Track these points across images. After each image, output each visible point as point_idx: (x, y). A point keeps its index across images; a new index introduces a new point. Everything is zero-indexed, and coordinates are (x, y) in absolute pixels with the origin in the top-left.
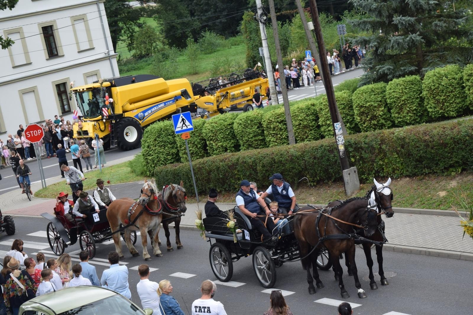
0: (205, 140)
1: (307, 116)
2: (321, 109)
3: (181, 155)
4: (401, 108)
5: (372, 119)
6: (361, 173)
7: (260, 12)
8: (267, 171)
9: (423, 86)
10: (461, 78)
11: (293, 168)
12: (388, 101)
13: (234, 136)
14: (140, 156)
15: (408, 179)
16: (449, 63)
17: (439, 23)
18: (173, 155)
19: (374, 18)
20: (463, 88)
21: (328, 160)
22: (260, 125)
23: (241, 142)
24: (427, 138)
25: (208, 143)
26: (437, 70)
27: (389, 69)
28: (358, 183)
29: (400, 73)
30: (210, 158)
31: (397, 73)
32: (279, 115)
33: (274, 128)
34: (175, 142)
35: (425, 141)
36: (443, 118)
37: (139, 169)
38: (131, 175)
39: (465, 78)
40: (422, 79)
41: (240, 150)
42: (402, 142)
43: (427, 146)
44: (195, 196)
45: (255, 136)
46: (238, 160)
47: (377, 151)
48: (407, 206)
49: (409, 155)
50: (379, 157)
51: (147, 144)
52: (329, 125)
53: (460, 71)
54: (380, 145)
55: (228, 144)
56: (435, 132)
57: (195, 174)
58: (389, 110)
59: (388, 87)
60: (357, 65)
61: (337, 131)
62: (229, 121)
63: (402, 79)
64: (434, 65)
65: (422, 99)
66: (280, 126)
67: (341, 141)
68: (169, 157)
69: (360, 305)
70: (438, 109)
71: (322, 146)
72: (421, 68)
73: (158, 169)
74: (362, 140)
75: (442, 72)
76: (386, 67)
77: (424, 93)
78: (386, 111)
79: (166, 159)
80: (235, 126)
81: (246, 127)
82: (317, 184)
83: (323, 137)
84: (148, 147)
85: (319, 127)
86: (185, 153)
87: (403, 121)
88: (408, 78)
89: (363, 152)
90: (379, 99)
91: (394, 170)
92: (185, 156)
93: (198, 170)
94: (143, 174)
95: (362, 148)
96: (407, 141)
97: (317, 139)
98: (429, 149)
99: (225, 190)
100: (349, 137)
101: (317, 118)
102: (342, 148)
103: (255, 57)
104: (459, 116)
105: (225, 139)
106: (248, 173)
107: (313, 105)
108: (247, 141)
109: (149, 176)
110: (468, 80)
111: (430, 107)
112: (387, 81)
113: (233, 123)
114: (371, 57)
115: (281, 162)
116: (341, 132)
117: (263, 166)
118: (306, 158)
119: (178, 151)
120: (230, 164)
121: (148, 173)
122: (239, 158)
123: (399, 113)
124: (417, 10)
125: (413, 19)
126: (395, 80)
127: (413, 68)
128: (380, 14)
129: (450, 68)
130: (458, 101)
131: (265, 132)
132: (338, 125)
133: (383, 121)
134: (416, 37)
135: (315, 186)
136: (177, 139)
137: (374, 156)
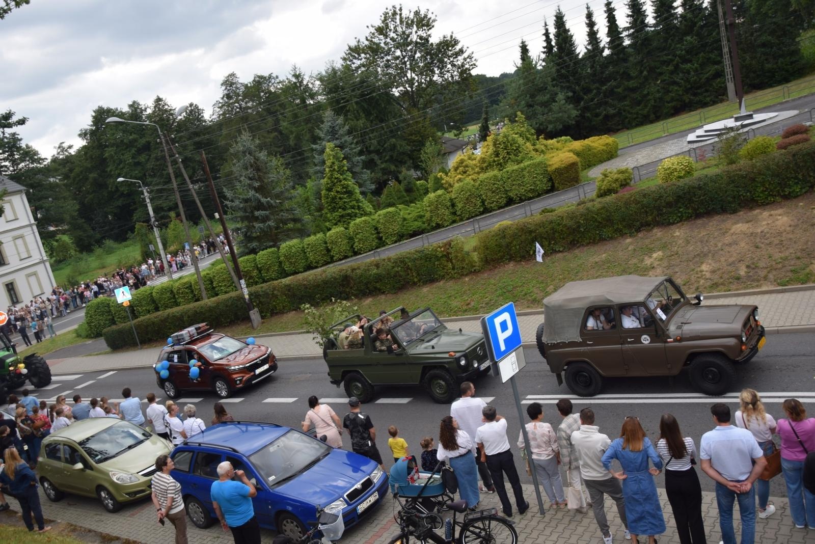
0: (133, 307)
1: (205, 281)
2: (214, 276)
3: (116, 319)
4: (268, 270)
5: (249, 279)
6: (261, 312)
7: (153, 220)
8: (191, 320)
9: (280, 254)
10: (303, 247)
11: (211, 316)
12: (259, 266)
13: (153, 301)
14: (82, 325)
15: (294, 312)
16: (293, 238)
17: (284, 214)
18: (109, 320)
19: (240, 214)
20: (305, 253)
21: (237, 306)
22: (172, 292)
23: (159, 305)
24: (305, 283)
25: (135, 308)
26: (288, 243)
27: (256, 245)
28: (260, 319)
29: (264, 247)
30: (139, 319)
31: (262, 248)
32: (185, 283)
33: (182, 293)
34: (110, 311)
35: (304, 285)
36: (295, 273)
37: (84, 333)
38: (77, 339)
39: (306, 246)
40: (278, 250)
41: (159, 311)
42: (288, 287)
43: (307, 288)
44: (138, 345)
45: (169, 300)
46: (168, 315)
47: (271, 296)
48: (299, 330)
49: (294, 295)
50: (273, 300)
51: (89, 315)
52: (221, 286)
53: (302, 242)
54: (272, 291)
55: (151, 307)
56: (310, 278)
57: (136, 329)
58: (260, 272)
59: (257, 257)
60: (215, 251)
61: (242, 286)
62: (149, 292)
63: (265, 251)
64: (285, 241)
65: (280, 263)
66: (186, 291)
67: (246, 292)
68: (107, 322)
69: (296, 399)
70: (291, 268)
71: (231, 297)
72: (276, 243)
73: (105, 330)
74: (260, 290)
75: (291, 244)
76: (254, 244)
77: (282, 258)
78: (258, 272)
79: (105, 324)
80: (154, 294)
81: (162, 294)
82: (230, 323)
83: (217, 295)
84: (91, 317)
85: (214, 288)
86: (119, 318)
87: (270, 278)
88: (269, 250)
89: (261, 298)
90: (253, 265)
91: (284, 307)
92: (119, 320)
93: (138, 327)
94: (88, 337)
95: (260, 296)
96: (292, 286)
97: (213, 297)
98: (308, 290)
99: (160, 338)
100: (250, 289)
101: (212, 283)
102: (247, 297)
103: (147, 252)
104: (305, 271)
105: (148, 304)
106: (177, 323)
107: (208, 274)
108: (164, 304)
109: (92, 338)
110: (308, 248)
111: (287, 267)
112: (256, 253)
113: (152, 293)
114: (242, 239)
115: (201, 312)
116: (245, 286)
117: (189, 317)
118: (220, 307)
119: (113, 317)
120: (163, 318)
121: (92, 335)
122: (169, 313)
123: (267, 273)
124: (269, 206)
125: (267, 212)
126: (261, 252)
127: (271, 244)
128: (245, 211)
129: (295, 241)
130: (303, 261)
131: (176, 296)
132: (243, 281)
133: (257, 279)
134: (271, 223)
135: (228, 326)
136: (112, 308)
137: (269, 300)
